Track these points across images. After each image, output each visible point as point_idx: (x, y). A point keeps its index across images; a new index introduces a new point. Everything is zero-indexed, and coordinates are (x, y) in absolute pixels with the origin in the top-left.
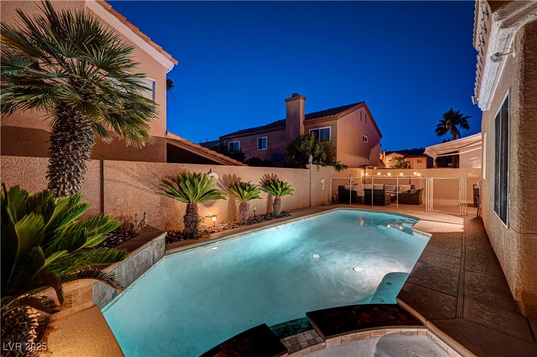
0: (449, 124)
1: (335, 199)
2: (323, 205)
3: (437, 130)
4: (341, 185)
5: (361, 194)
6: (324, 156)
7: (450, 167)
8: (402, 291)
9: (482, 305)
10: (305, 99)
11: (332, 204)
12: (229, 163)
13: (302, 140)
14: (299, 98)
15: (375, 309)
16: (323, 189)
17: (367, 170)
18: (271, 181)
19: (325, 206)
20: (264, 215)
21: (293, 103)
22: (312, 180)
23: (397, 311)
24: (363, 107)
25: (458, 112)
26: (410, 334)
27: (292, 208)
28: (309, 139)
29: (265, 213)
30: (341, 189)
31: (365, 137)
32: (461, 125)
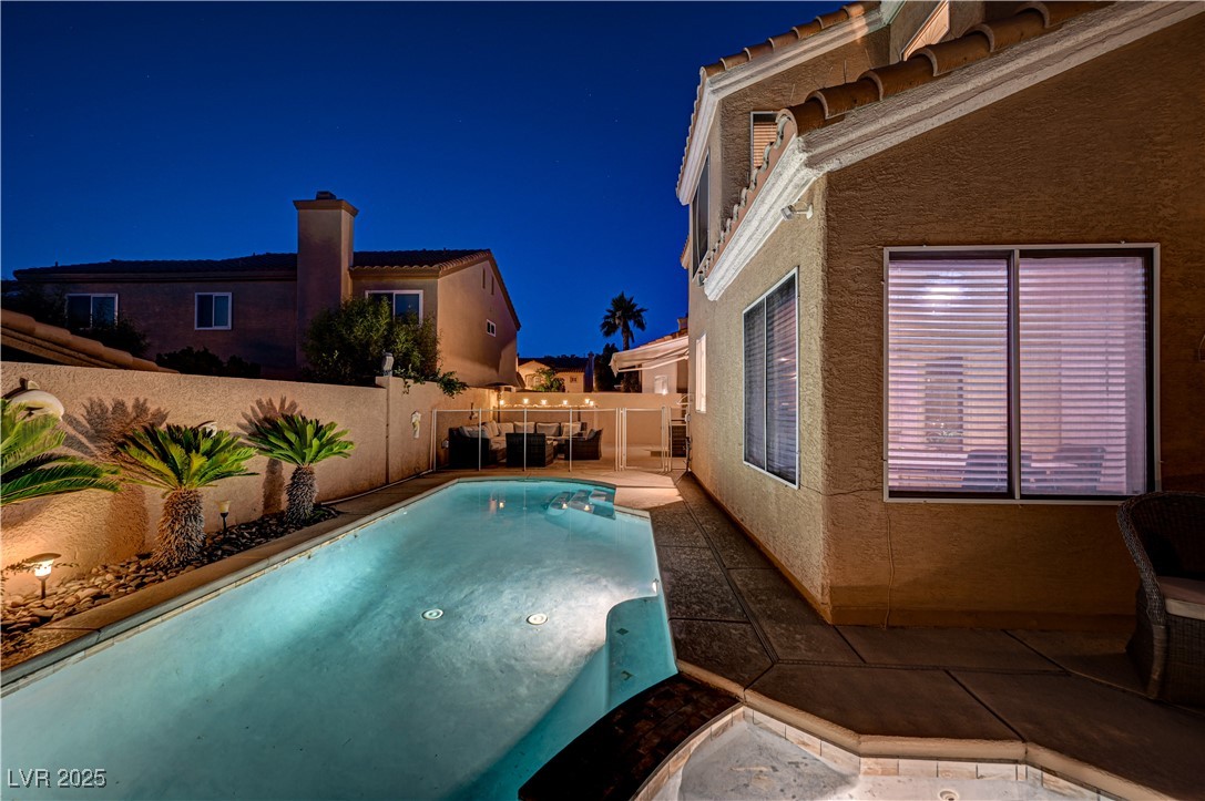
0: (619, 318)
1: (442, 459)
2: (418, 476)
3: (603, 326)
4: (456, 425)
5: (499, 443)
6: (416, 357)
7: (618, 390)
8: (677, 643)
9: (784, 625)
10: (354, 212)
11: (437, 472)
12: (94, 360)
13: (358, 314)
14: (340, 208)
15: (651, 702)
16: (417, 436)
17: (503, 392)
18: (281, 421)
19: (423, 477)
20: (255, 523)
21: (323, 215)
22: (391, 414)
23: (687, 689)
24: (488, 262)
25: (631, 300)
26: (724, 731)
27: (340, 493)
28: (376, 314)
29: (256, 516)
30: (456, 436)
31: (492, 323)
32: (635, 322)
